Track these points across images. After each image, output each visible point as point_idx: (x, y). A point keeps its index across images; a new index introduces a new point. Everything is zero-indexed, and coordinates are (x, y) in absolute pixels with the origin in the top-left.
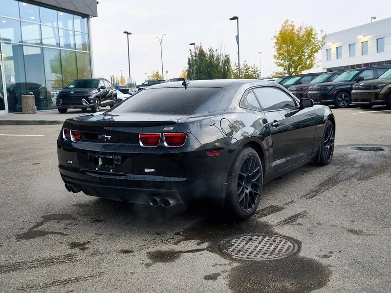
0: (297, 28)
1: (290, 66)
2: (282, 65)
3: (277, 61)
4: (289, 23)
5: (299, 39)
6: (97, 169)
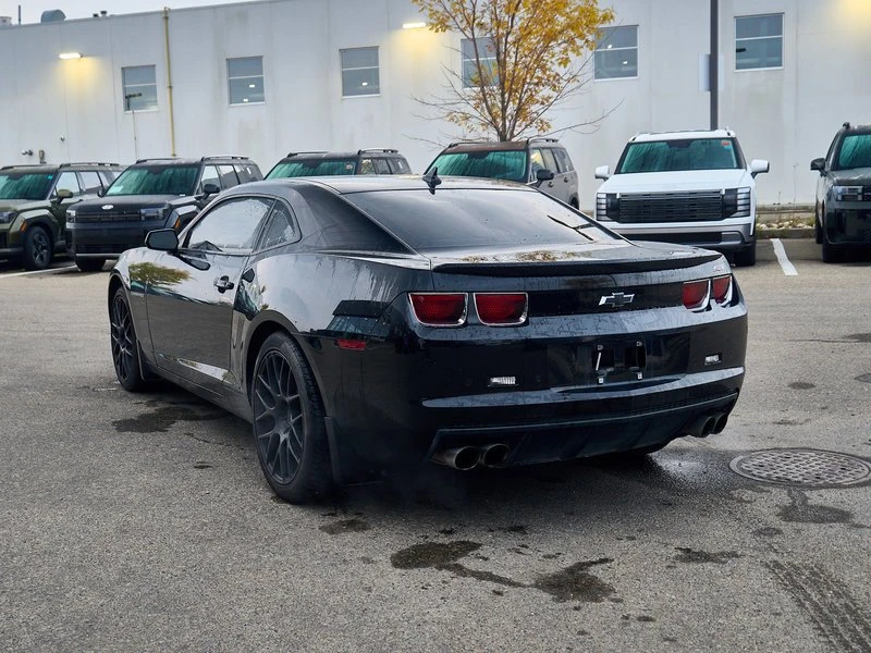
6: (601, 380)
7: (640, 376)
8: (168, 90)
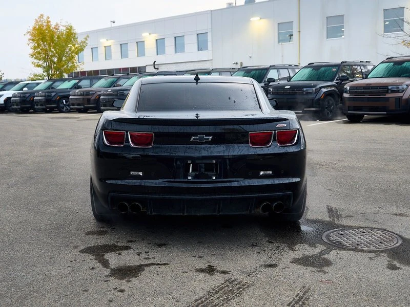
0: (53, 24)
1: (49, 67)
2: (39, 66)
3: (36, 61)
4: (45, 18)
5: (59, 37)
6: (190, 178)
7: (214, 178)
8: (298, 33)
